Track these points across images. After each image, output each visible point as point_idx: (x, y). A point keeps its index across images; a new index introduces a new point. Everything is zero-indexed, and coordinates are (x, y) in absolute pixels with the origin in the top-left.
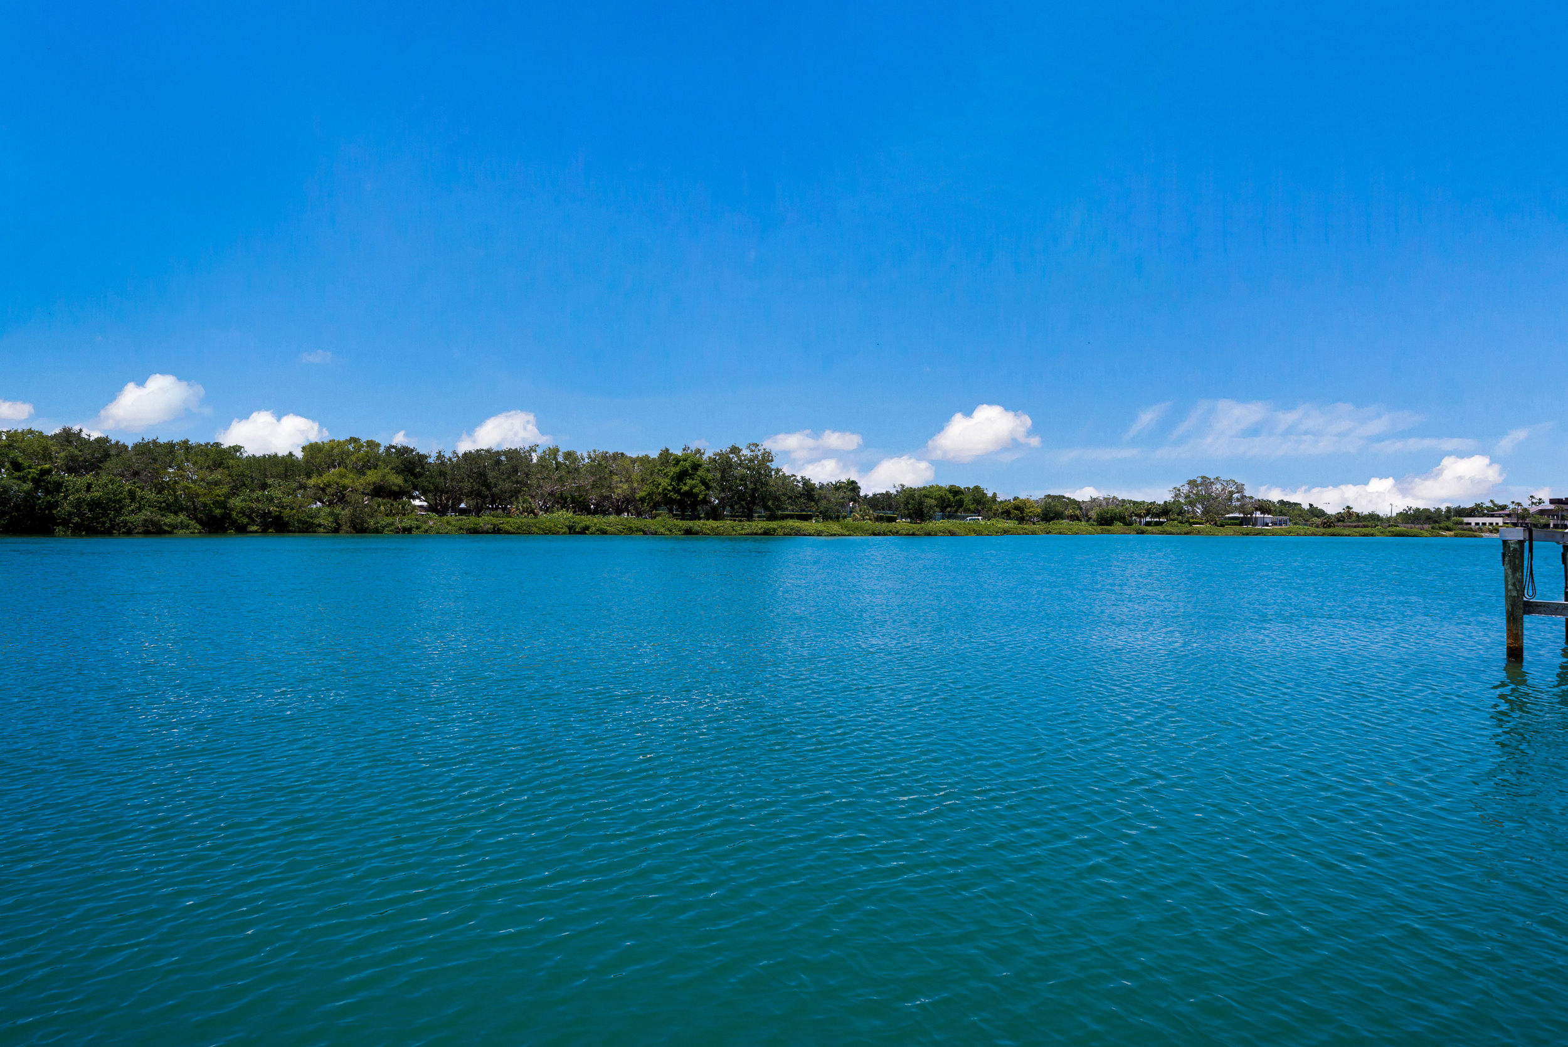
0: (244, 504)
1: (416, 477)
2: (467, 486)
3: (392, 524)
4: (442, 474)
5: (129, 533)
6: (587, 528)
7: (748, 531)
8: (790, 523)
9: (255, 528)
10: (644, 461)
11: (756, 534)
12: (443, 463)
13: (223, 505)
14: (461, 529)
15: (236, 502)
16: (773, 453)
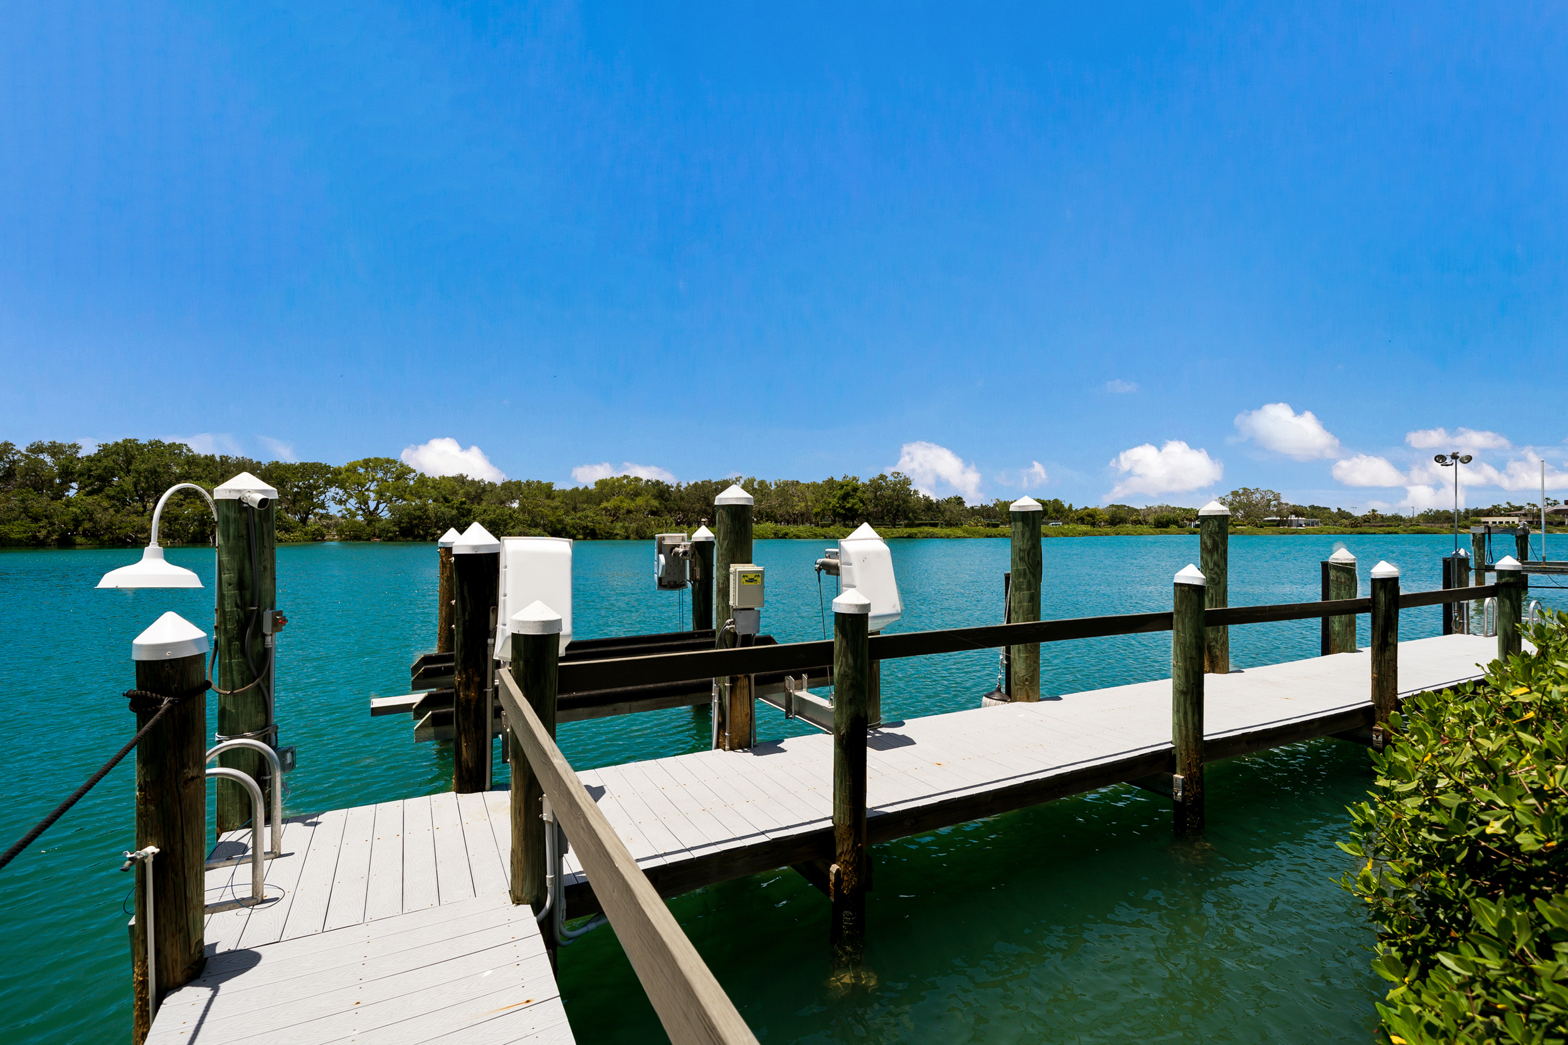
2: (697, 506)
4: (682, 499)
6: (786, 534)
7: (897, 535)
8: (926, 529)
9: (581, 537)
10: (815, 485)
11: (903, 537)
12: (680, 491)
13: (560, 521)
15: (568, 520)
16: (911, 478)
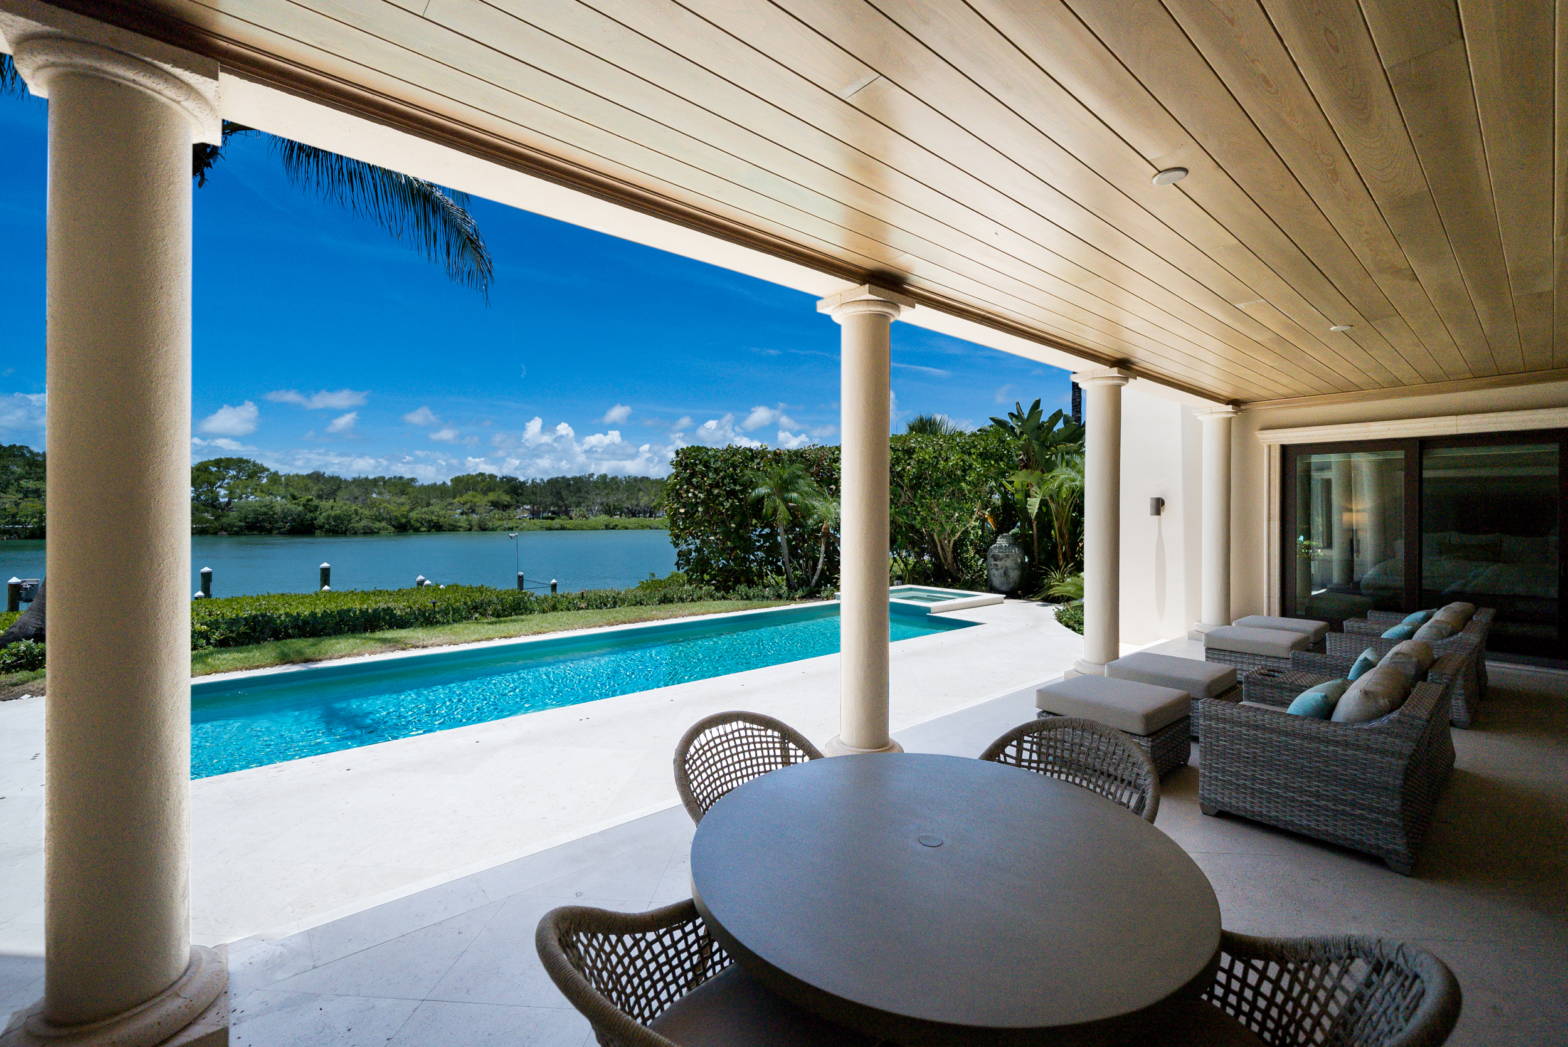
0: (418, 516)
1: (518, 495)
3: (502, 526)
4: (534, 493)
5: (355, 533)
6: (616, 526)
9: (424, 529)
12: (535, 486)
13: (406, 516)
14: (542, 527)
15: (414, 514)
